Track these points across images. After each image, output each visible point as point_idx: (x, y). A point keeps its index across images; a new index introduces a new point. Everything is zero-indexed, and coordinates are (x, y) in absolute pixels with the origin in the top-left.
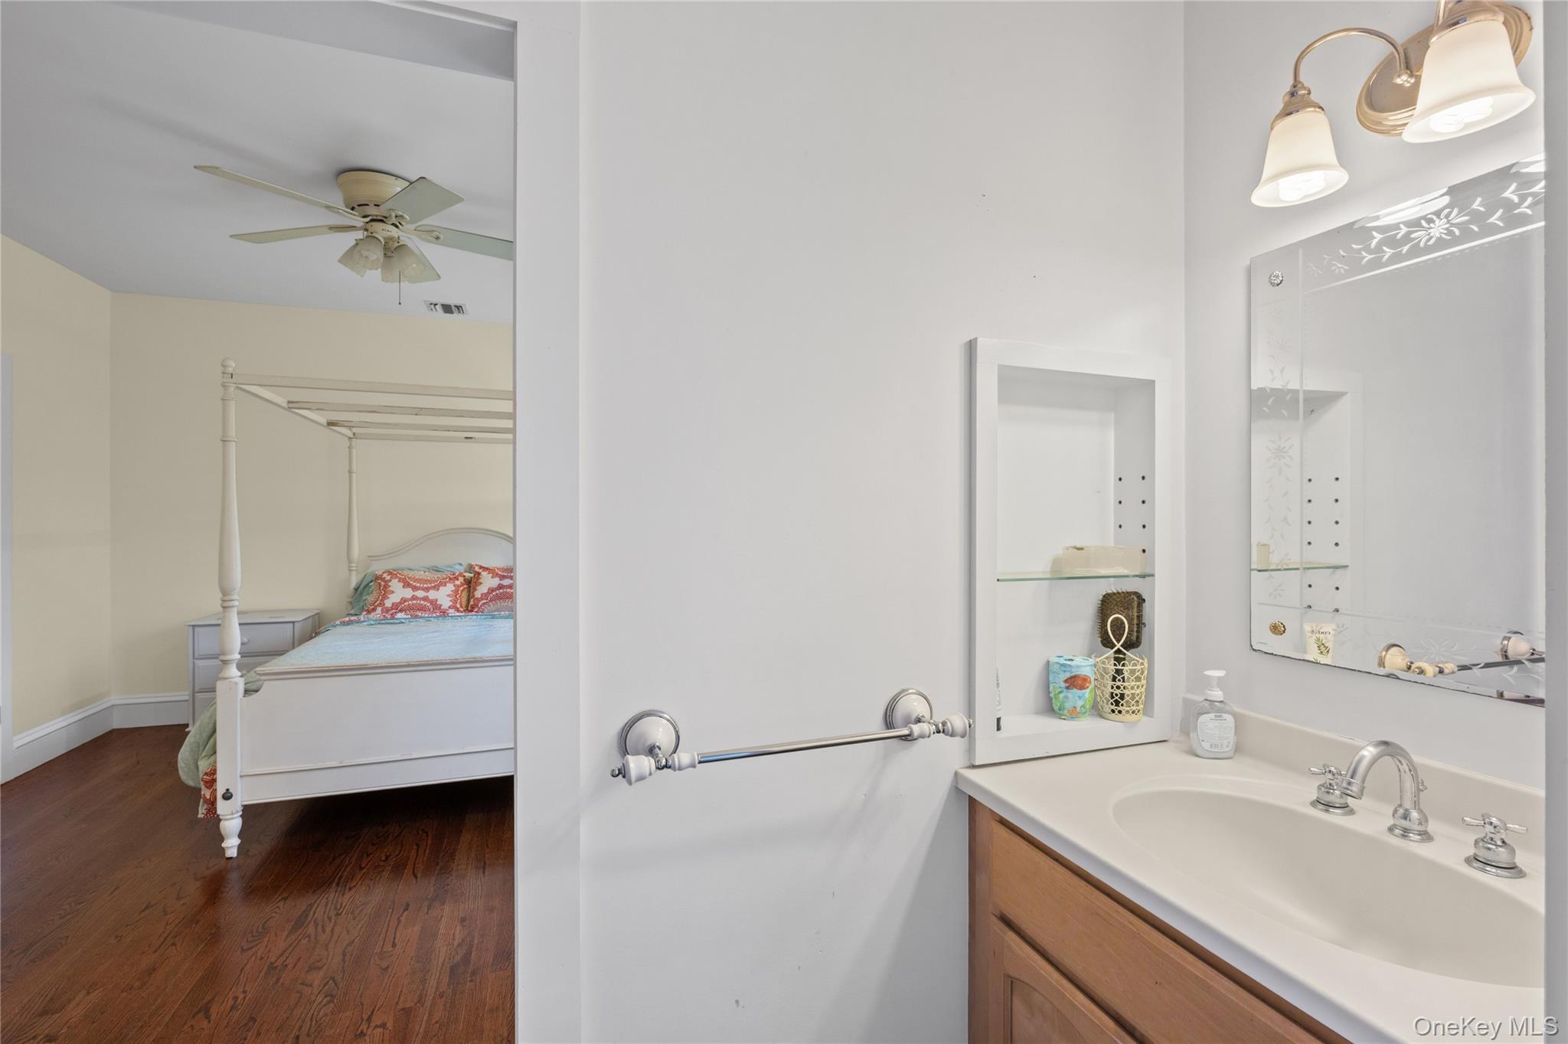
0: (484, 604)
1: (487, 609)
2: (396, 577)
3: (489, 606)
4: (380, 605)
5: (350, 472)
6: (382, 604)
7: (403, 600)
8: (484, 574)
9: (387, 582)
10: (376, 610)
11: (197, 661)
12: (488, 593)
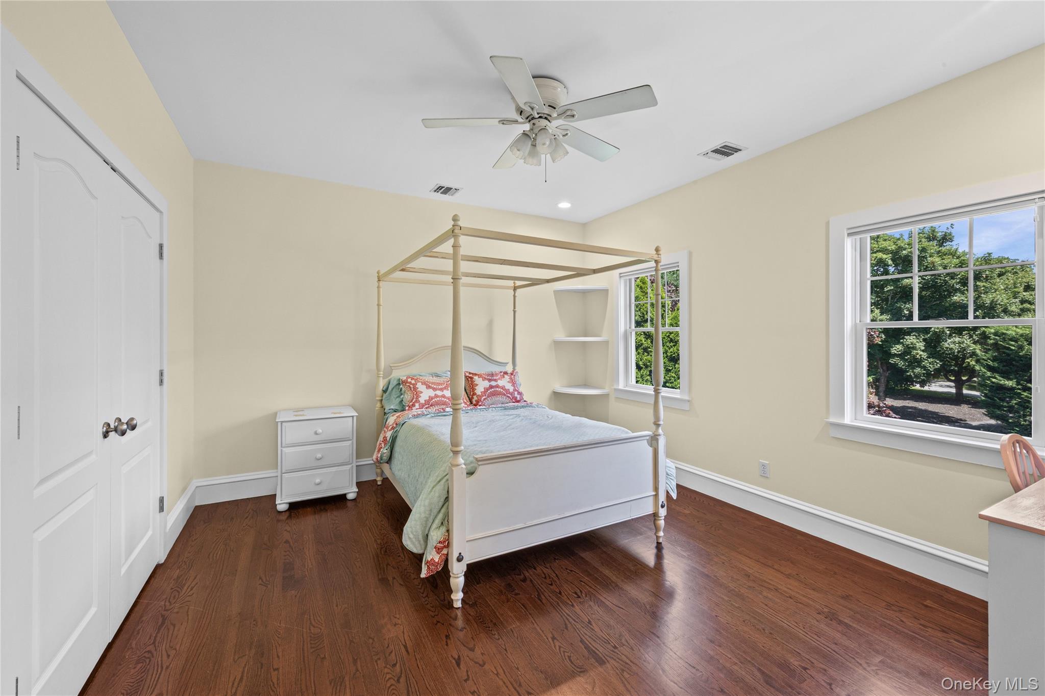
0: (485, 399)
1: (486, 402)
2: (419, 382)
3: (488, 400)
4: (416, 401)
5: (379, 305)
6: (417, 401)
7: (431, 398)
8: (476, 378)
9: (414, 385)
10: (415, 406)
11: (284, 449)
12: (485, 391)
